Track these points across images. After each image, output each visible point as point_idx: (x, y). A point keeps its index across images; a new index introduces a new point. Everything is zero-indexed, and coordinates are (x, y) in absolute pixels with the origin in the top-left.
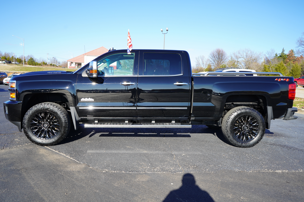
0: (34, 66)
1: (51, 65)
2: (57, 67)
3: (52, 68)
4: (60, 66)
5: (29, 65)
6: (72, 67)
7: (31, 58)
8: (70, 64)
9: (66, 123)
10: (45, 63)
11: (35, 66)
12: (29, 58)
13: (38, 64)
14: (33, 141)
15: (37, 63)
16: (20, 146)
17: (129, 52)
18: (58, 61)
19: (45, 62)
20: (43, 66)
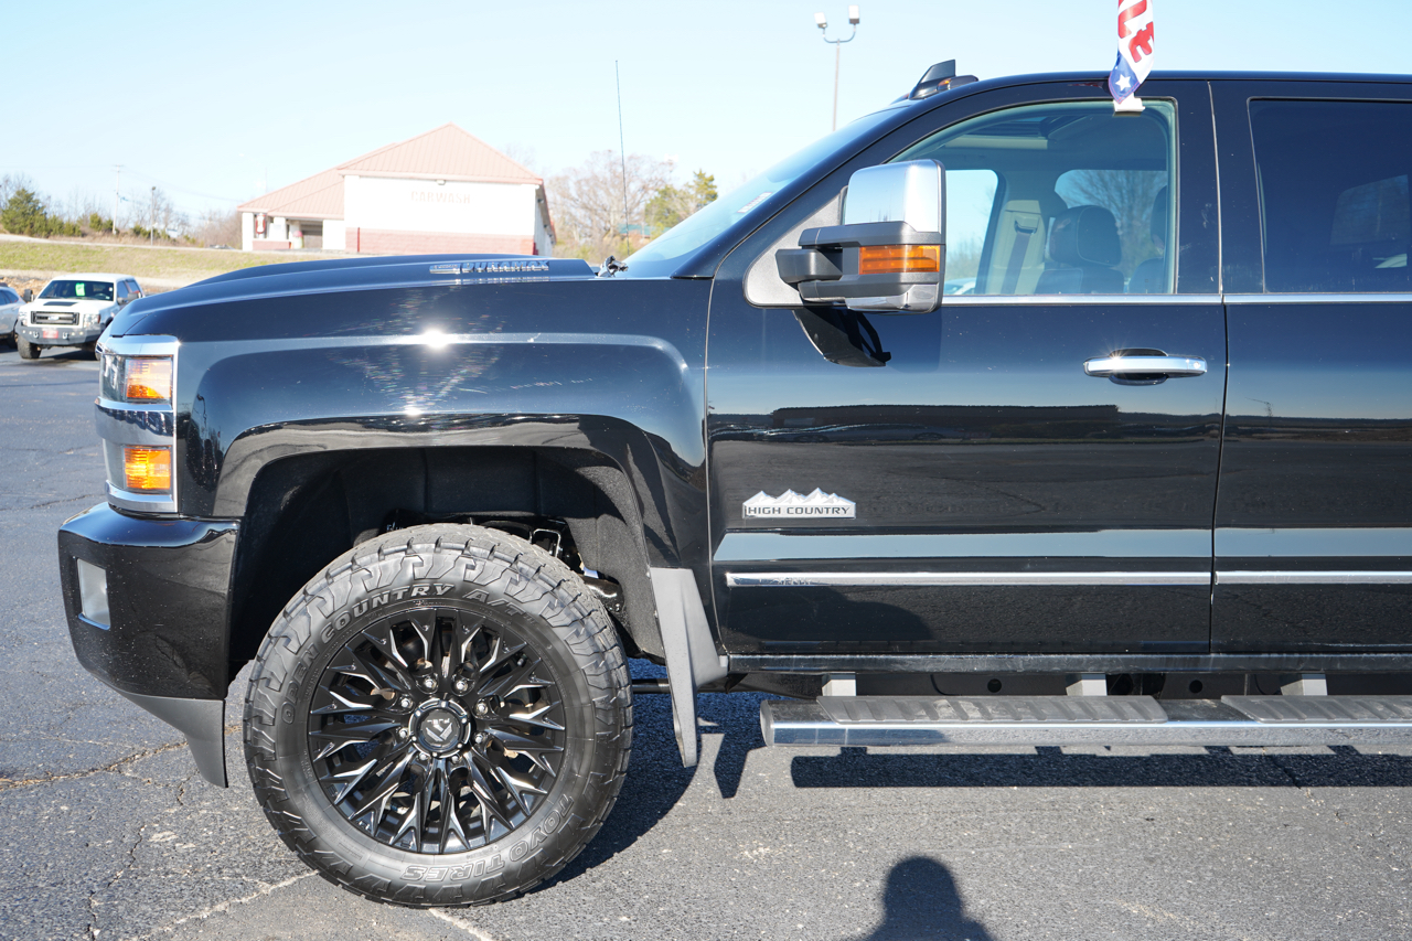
0: (40, 236)
1: (137, 232)
2: (174, 242)
3: (159, 251)
4: (188, 238)
5: (12, 232)
6: (272, 243)
7: (19, 193)
8: (261, 229)
9: (618, 706)
10: (103, 221)
11: (47, 237)
12: (11, 195)
13: (61, 226)
14: (337, 873)
15: (55, 219)
16: (220, 907)
17: (1124, 93)
18: (175, 209)
19: (100, 214)
20: (95, 237)
